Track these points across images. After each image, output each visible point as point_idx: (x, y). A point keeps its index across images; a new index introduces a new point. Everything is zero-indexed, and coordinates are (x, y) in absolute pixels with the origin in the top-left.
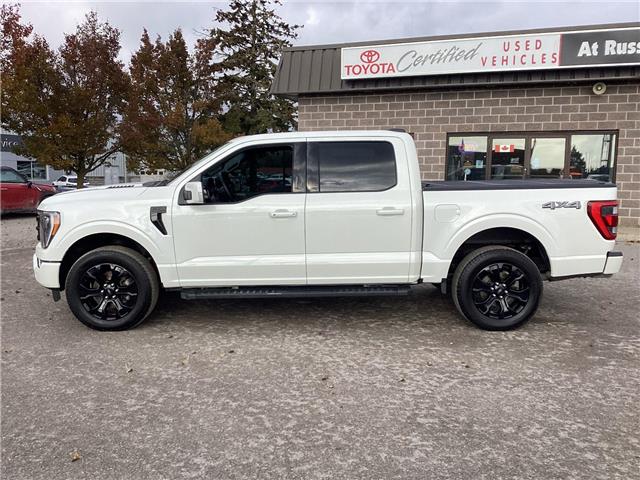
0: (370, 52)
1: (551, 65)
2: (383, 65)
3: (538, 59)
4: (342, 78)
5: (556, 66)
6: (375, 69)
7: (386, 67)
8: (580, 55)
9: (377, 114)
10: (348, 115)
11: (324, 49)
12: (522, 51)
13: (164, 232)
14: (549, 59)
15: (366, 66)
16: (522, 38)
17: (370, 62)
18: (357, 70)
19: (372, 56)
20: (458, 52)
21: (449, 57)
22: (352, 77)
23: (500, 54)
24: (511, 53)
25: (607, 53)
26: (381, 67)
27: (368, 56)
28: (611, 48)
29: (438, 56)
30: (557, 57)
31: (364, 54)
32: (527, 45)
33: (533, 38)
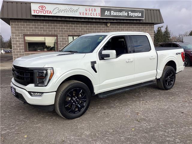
0: (42, 6)
1: (99, 16)
2: (48, 11)
3: (95, 14)
4: (32, 14)
5: (100, 17)
6: (44, 12)
7: (49, 12)
8: (105, 14)
9: (44, 28)
10: (32, 28)
11: (26, 3)
12: (91, 11)
13: (96, 72)
14: (98, 15)
15: (41, 10)
16: (91, 8)
17: (42, 9)
18: (38, 12)
19: (43, 7)
20: (72, 10)
21: (70, 11)
22: (36, 14)
23: (85, 12)
24: (88, 12)
25: (112, 15)
26: (47, 12)
27: (41, 7)
28: (113, 13)
29: (66, 10)
30: (100, 14)
31: (40, 6)
32: (92, 10)
33: (93, 8)
